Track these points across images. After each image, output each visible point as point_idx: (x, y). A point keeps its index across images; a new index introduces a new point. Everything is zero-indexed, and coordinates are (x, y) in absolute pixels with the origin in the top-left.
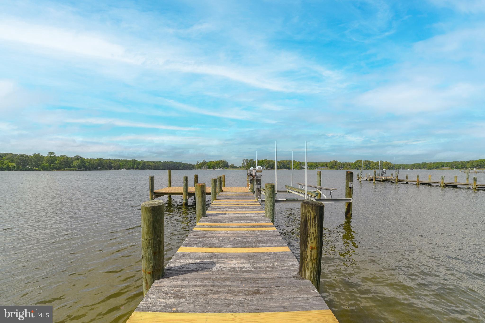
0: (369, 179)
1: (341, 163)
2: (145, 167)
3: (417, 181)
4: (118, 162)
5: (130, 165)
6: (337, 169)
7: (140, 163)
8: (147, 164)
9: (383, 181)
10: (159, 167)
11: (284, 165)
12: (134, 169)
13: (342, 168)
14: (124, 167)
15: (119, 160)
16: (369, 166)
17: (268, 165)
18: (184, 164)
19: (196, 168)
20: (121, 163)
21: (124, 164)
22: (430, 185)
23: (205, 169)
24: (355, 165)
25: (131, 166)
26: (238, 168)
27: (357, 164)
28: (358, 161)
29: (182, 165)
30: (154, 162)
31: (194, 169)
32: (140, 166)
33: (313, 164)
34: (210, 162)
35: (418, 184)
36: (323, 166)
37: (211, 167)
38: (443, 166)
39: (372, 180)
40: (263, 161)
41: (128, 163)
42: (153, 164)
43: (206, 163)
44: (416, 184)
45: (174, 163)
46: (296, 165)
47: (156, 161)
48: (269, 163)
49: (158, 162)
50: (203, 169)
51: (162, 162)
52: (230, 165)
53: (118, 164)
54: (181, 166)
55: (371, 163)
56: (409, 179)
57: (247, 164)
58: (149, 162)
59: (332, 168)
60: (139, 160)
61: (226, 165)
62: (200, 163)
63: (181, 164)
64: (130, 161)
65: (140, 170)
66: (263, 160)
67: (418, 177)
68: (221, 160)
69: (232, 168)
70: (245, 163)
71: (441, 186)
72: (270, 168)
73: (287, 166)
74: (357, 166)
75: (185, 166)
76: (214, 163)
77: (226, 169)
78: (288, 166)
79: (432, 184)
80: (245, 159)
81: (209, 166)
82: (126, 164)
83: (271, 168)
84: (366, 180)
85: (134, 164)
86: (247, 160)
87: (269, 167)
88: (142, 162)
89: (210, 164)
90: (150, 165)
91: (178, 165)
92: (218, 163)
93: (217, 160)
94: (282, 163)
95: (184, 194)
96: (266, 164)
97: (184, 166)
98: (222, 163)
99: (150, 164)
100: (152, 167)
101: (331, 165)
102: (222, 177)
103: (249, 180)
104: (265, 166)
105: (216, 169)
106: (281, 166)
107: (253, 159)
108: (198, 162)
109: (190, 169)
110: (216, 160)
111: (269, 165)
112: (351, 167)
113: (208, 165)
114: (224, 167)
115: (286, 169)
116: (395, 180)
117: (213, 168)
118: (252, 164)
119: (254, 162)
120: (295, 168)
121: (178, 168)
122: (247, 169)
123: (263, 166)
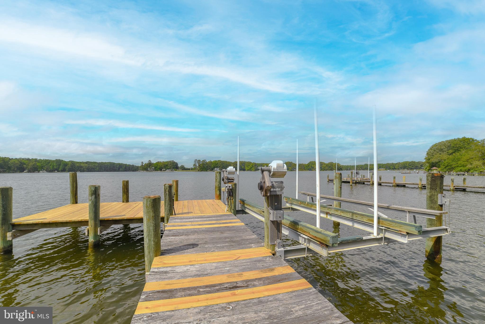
2: (74, 168)
3: (393, 182)
4: (34, 162)
5: (53, 166)
7: (68, 164)
8: (77, 165)
10: (94, 169)
12: (58, 171)
14: (44, 169)
15: (36, 160)
17: (222, 166)
18: (126, 165)
19: (140, 170)
20: (38, 164)
21: (44, 165)
22: (404, 186)
23: (152, 171)
25: (55, 167)
26: (189, 169)
27: (310, 166)
28: (311, 162)
29: (124, 166)
30: (87, 163)
31: (138, 170)
32: (67, 168)
34: (157, 162)
35: (395, 186)
37: (158, 169)
41: (50, 164)
42: (86, 165)
43: (153, 164)
44: (393, 186)
45: (114, 163)
47: (90, 162)
48: (223, 164)
49: (92, 162)
50: (149, 171)
51: (97, 163)
52: (180, 167)
53: (34, 165)
54: (123, 168)
56: (382, 181)
57: (199, 166)
58: (81, 162)
60: (67, 160)
61: (176, 166)
62: (145, 164)
64: (53, 161)
65: (67, 172)
66: (216, 161)
67: (394, 178)
68: (170, 161)
69: (183, 170)
70: (197, 164)
71: (419, 188)
73: (241, 167)
74: (310, 167)
75: (127, 168)
76: (162, 165)
77: (176, 170)
78: (243, 167)
79: (406, 186)
80: (196, 160)
81: (156, 167)
82: (47, 164)
85: (60, 165)
86: (199, 160)
88: (70, 163)
89: (157, 165)
90: (81, 167)
91: (118, 166)
92: (167, 164)
95: (91, 223)
96: (219, 166)
97: (126, 168)
98: (171, 164)
99: (82, 165)
100: (84, 169)
102: (173, 186)
103: (227, 190)
104: (219, 167)
105: (164, 170)
107: (205, 160)
108: (142, 163)
109: (133, 171)
110: (164, 161)
113: (154, 167)
114: (174, 168)
115: (241, 170)
116: (370, 181)
117: (161, 170)
118: (205, 165)
119: (207, 163)
120: (250, 170)
121: (119, 170)
122: (199, 171)
123: (217, 167)
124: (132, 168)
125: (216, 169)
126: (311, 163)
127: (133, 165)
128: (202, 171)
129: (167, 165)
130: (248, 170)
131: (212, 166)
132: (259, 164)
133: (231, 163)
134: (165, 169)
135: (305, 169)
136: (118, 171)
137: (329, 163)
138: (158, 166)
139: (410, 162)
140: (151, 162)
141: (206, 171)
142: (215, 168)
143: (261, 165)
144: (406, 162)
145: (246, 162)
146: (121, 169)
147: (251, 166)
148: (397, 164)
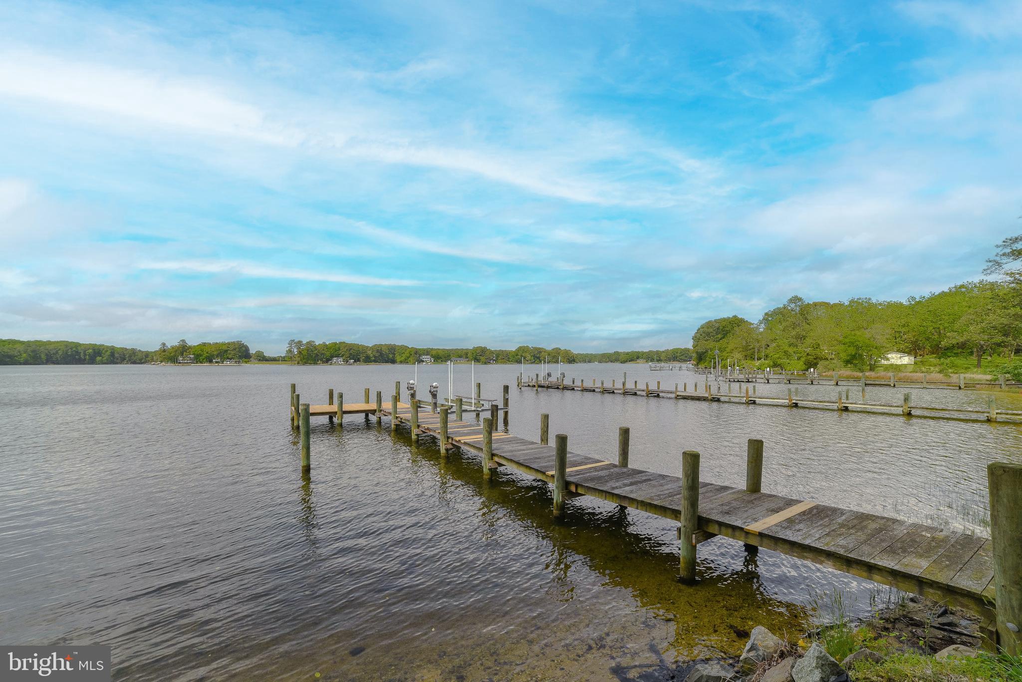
0: (531, 384)
1: (492, 352)
6: (485, 363)
9: (548, 387)
11: (381, 354)
13: (494, 360)
16: (539, 358)
17: (347, 354)
19: (155, 361)
22: (594, 391)
23: (187, 363)
24: (517, 355)
26: (274, 360)
27: (519, 354)
28: (520, 348)
29: (107, 351)
33: (441, 353)
34: (200, 344)
36: (460, 357)
37: (204, 359)
38: (638, 358)
39: (534, 386)
40: (337, 346)
43: (190, 347)
45: (77, 345)
46: (408, 355)
48: (351, 349)
50: (180, 363)
52: (255, 354)
55: (541, 352)
57: (300, 353)
59: (477, 360)
61: (245, 353)
62: (172, 347)
63: (103, 349)
66: (336, 344)
67: (582, 381)
68: (234, 342)
69: (259, 360)
70: (295, 350)
72: (352, 361)
73: (388, 357)
74: (519, 357)
75: (116, 355)
76: (213, 349)
77: (246, 362)
78: (391, 356)
80: (294, 340)
81: (198, 356)
83: (355, 362)
84: (529, 386)
86: (300, 342)
87: (350, 359)
89: (202, 351)
91: (91, 351)
92: (225, 348)
93: (221, 341)
94: (378, 351)
96: (342, 353)
97: (112, 354)
98: (235, 349)
101: (475, 354)
104: (342, 356)
105: (216, 362)
106: (375, 356)
107: (313, 341)
108: (164, 344)
109: (134, 363)
110: (219, 342)
111: (351, 354)
112: (509, 358)
113: (194, 354)
114: (240, 357)
115: (387, 362)
117: (211, 361)
118: (312, 351)
119: (315, 347)
120: (405, 362)
121: (92, 361)
122: (298, 363)
123: (338, 356)
124: (130, 356)
125: (335, 359)
126: (522, 349)
127: (133, 350)
128: (305, 363)
129: (226, 351)
130: (401, 362)
131: (328, 354)
132: (424, 350)
133: (367, 347)
134: (219, 360)
135: (509, 361)
136: (89, 363)
137: (553, 349)
138: (205, 353)
139: (682, 349)
140: (185, 342)
141: (315, 363)
142: (332, 357)
143: (427, 352)
144: (677, 349)
145: (398, 346)
146: (98, 358)
147: (407, 354)
148: (663, 352)
